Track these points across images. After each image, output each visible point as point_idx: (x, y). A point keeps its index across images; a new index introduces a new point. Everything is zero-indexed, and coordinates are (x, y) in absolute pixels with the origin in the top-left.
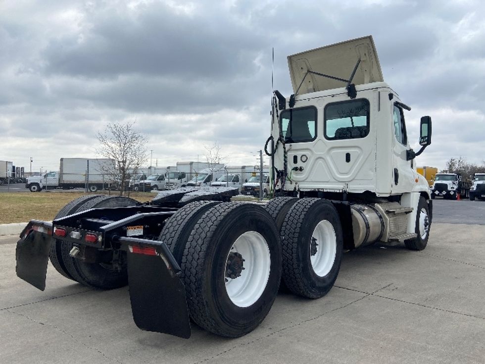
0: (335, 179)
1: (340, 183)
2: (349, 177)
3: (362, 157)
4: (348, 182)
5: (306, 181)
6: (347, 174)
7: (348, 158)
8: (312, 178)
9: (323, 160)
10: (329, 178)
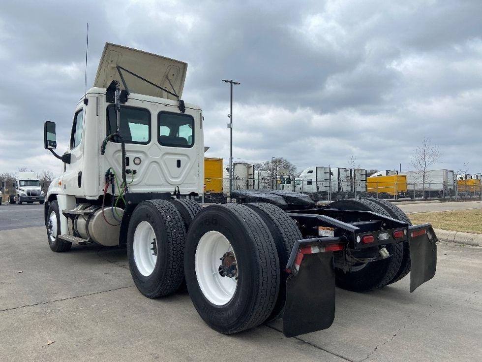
0: (168, 183)
1: (172, 186)
2: (179, 181)
3: (189, 164)
4: (179, 185)
5: (140, 184)
6: (177, 178)
7: (179, 163)
8: (145, 181)
9: (157, 165)
10: (163, 181)
